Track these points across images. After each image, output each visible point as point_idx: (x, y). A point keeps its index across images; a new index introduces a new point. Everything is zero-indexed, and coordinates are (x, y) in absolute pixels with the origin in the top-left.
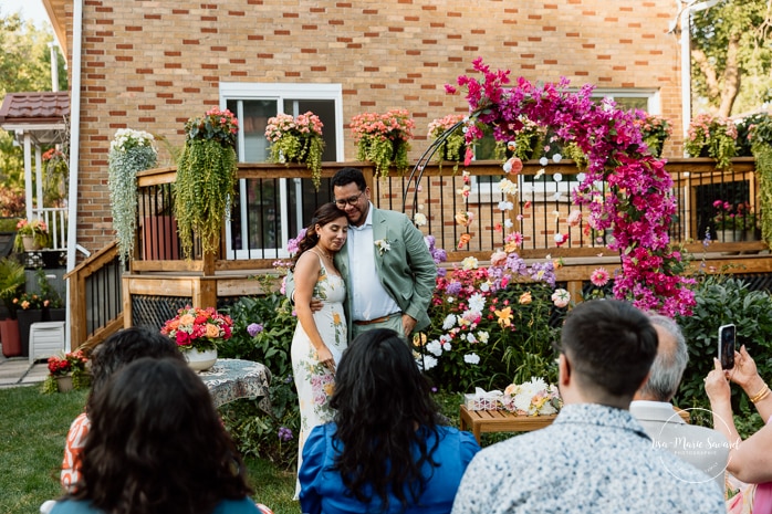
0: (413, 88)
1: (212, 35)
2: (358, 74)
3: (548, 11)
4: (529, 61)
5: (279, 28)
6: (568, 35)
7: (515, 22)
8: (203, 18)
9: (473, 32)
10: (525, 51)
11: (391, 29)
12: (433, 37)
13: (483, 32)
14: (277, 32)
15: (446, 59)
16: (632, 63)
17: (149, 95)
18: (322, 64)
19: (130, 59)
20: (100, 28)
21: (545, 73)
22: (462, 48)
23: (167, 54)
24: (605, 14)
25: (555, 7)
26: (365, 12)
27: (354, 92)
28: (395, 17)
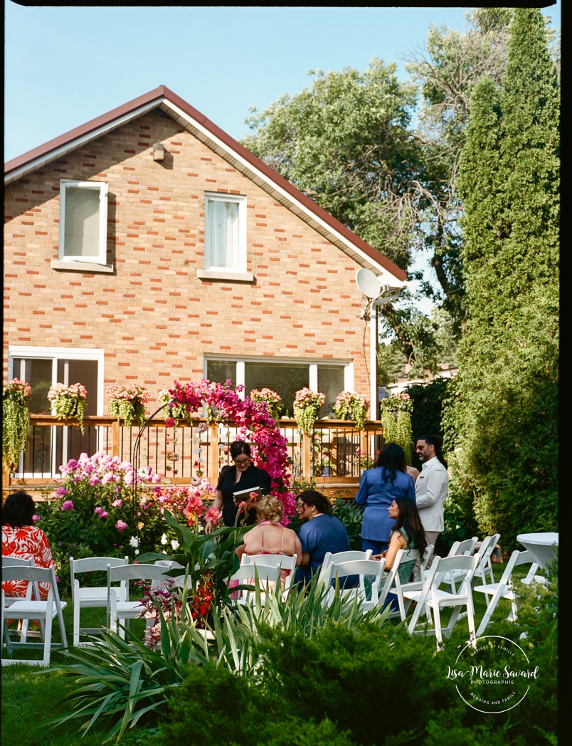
0: (161, 353)
2: (118, 342)
3: (267, 299)
4: (251, 336)
5: (58, 306)
6: (282, 317)
7: (241, 307)
9: (208, 313)
10: (248, 328)
11: (144, 309)
12: (176, 316)
13: (216, 313)
14: (55, 309)
15: (187, 333)
16: (332, 340)
18: (89, 333)
21: (263, 345)
22: (199, 325)
24: (311, 303)
25: (272, 296)
26: (125, 296)
27: (114, 355)
28: (148, 300)
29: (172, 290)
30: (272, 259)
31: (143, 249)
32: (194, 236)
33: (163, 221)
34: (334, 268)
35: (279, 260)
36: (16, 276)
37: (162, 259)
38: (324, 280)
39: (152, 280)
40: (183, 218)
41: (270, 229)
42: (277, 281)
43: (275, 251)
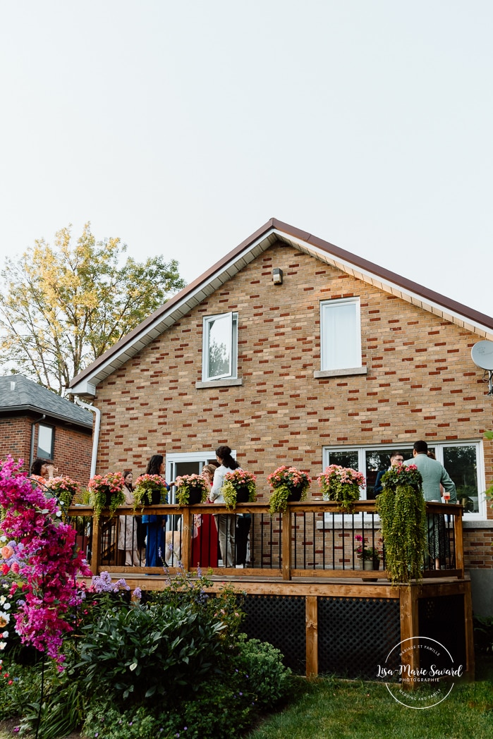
0: (283, 450)
1: (164, 426)
2: (247, 443)
3: (383, 388)
4: (368, 426)
5: (201, 418)
6: (399, 404)
7: (357, 399)
8: (160, 417)
9: (325, 409)
10: (364, 418)
11: (269, 412)
12: (296, 415)
13: (333, 408)
14: (199, 421)
15: (306, 429)
16: (456, 420)
17: (129, 463)
18: (225, 438)
19: (121, 443)
20: (109, 427)
21: (380, 433)
22: (317, 420)
23: (140, 439)
24: (430, 386)
25: (388, 385)
26: (253, 403)
27: (244, 455)
28: (272, 405)
29: (293, 393)
30: (386, 350)
31: (267, 361)
32: (311, 342)
33: (283, 334)
34: (455, 347)
35: (394, 349)
36: (171, 399)
37: (283, 367)
38: (444, 360)
39: (275, 386)
40: (300, 328)
41: (384, 322)
42: (393, 370)
43: (390, 342)
